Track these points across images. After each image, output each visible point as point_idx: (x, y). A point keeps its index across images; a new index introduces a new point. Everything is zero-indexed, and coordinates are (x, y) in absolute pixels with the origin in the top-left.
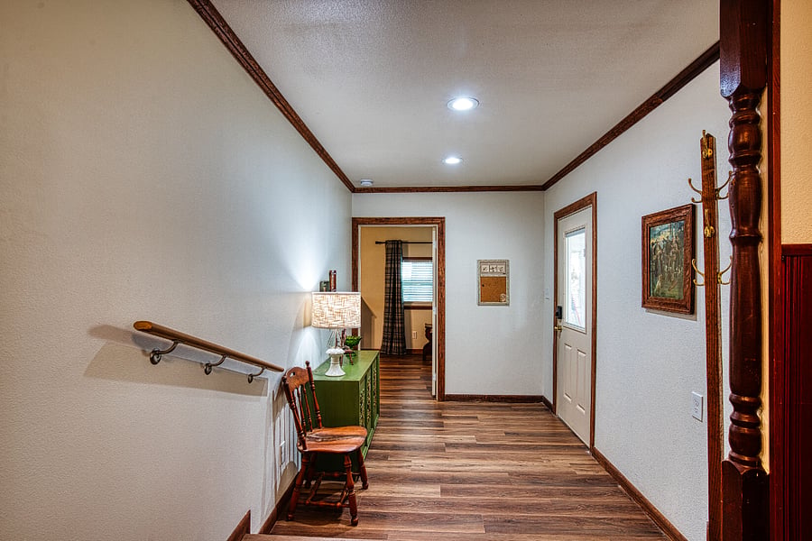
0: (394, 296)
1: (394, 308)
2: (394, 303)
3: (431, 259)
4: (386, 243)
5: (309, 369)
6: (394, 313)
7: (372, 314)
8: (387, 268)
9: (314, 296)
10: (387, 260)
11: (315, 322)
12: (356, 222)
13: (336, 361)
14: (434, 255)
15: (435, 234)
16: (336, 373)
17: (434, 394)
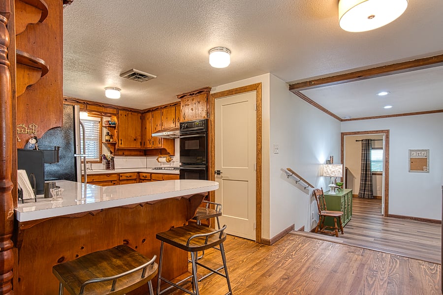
0: (366, 167)
1: (366, 174)
2: (366, 171)
3: (382, 148)
4: (362, 141)
5: (322, 190)
6: (366, 177)
7: (353, 177)
8: (362, 154)
9: (324, 165)
10: (362, 150)
11: (324, 175)
12: (343, 134)
13: (332, 190)
14: (384, 147)
15: (384, 138)
16: (332, 193)
17: (382, 213)
